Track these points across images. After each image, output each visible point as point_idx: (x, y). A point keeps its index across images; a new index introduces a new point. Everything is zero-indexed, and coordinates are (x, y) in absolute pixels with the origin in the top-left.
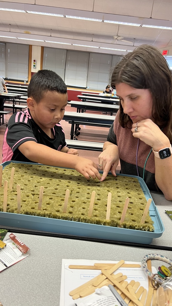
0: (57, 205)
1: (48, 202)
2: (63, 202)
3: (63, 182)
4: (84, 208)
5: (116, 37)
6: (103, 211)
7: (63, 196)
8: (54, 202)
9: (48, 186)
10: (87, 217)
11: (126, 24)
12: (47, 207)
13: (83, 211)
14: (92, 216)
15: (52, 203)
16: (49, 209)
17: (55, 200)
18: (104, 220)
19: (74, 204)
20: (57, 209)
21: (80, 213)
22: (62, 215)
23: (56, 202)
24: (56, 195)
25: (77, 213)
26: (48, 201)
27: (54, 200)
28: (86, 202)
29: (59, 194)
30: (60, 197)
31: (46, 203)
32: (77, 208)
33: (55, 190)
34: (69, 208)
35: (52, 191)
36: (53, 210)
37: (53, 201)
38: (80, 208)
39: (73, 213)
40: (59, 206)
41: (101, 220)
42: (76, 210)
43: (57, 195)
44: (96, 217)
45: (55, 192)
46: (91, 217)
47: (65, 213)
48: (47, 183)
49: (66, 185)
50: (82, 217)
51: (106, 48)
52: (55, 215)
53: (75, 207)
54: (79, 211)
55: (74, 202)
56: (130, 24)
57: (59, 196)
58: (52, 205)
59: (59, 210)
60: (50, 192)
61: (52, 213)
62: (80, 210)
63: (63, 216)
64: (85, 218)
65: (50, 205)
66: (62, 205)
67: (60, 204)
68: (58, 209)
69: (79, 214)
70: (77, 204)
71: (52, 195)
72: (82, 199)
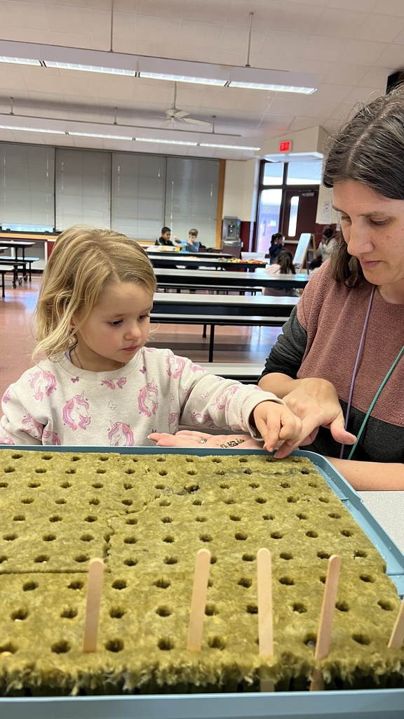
0: (56, 615)
1: (17, 608)
2: (79, 598)
3: (71, 505)
4: (163, 612)
5: (171, 113)
6: (235, 612)
7: (78, 566)
8: (43, 603)
9: (18, 529)
10: (186, 658)
11: (193, 80)
12: (16, 636)
13: (162, 628)
14: (202, 648)
15: (35, 608)
16: (23, 643)
17: (46, 589)
18: (252, 661)
19: (123, 597)
20: (56, 639)
21: (154, 641)
22: (80, 668)
23: (50, 600)
24: (48, 568)
25: (142, 642)
26: (16, 602)
27: (41, 592)
28: (166, 579)
29: (61, 558)
30: (67, 572)
31: (11, 611)
32: (138, 616)
33: (45, 543)
34: (105, 620)
35: (34, 550)
36: (40, 649)
37: (40, 598)
38: (149, 613)
39: (126, 647)
40: (65, 620)
41: (240, 661)
42: (133, 629)
43: (55, 566)
44: (218, 652)
45: (43, 554)
46: (199, 653)
47: (94, 651)
48: (15, 515)
49: (85, 515)
50: (166, 660)
51: (151, 140)
52: (50, 672)
53: (129, 611)
54: (147, 634)
55: (123, 590)
56: (203, 81)
57: (63, 568)
58: (37, 620)
59: (65, 638)
60: (25, 553)
61: (40, 665)
62: (150, 624)
63: (86, 670)
64: (176, 664)
65: (27, 620)
66: (76, 615)
67: (67, 606)
68: (62, 634)
69: (151, 650)
70: (136, 593)
71: (33, 568)
72: (150, 570)
